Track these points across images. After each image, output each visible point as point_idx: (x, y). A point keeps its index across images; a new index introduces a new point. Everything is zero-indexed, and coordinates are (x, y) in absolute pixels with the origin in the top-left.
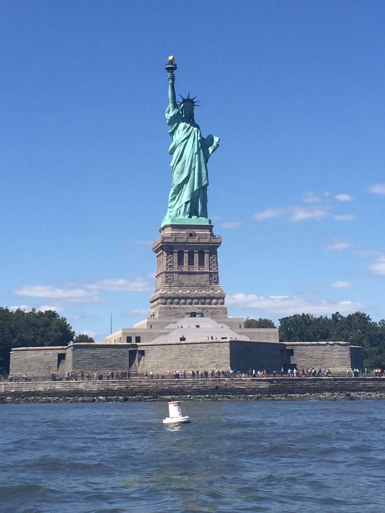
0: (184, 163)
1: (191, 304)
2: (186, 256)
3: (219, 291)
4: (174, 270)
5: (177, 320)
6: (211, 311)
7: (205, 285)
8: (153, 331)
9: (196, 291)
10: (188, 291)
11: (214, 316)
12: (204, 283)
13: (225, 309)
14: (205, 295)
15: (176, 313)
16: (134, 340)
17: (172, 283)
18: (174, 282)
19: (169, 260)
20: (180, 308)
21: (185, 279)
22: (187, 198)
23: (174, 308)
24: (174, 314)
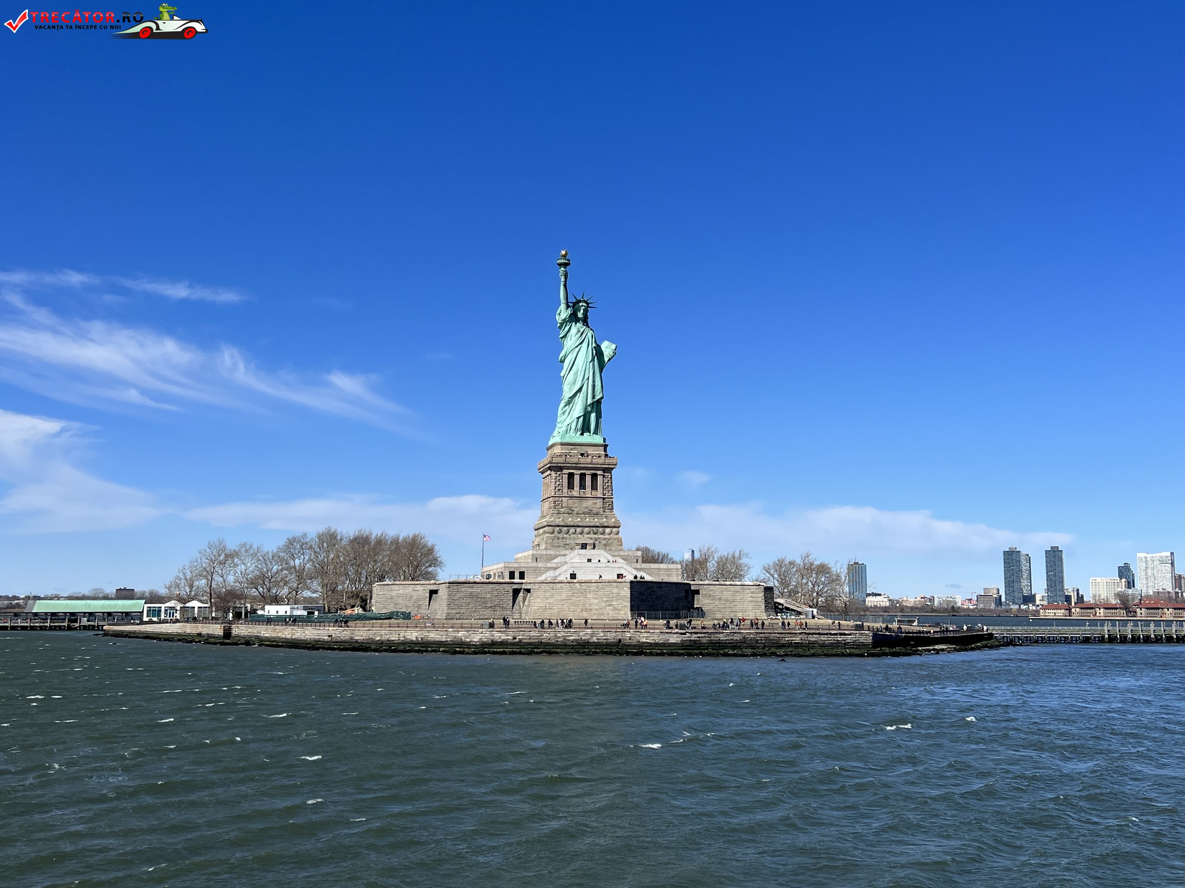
0: (576, 373)
1: (581, 534)
2: (577, 479)
3: (613, 520)
4: (564, 495)
5: (567, 552)
6: (605, 542)
7: (598, 512)
8: (540, 565)
9: (587, 520)
10: (579, 519)
11: (608, 548)
12: (597, 509)
13: (620, 540)
14: (597, 524)
15: (565, 545)
16: (517, 575)
17: (561, 510)
18: (564, 508)
19: (558, 483)
20: (570, 538)
21: (577, 506)
22: (580, 413)
23: (563, 538)
24: (563, 545)
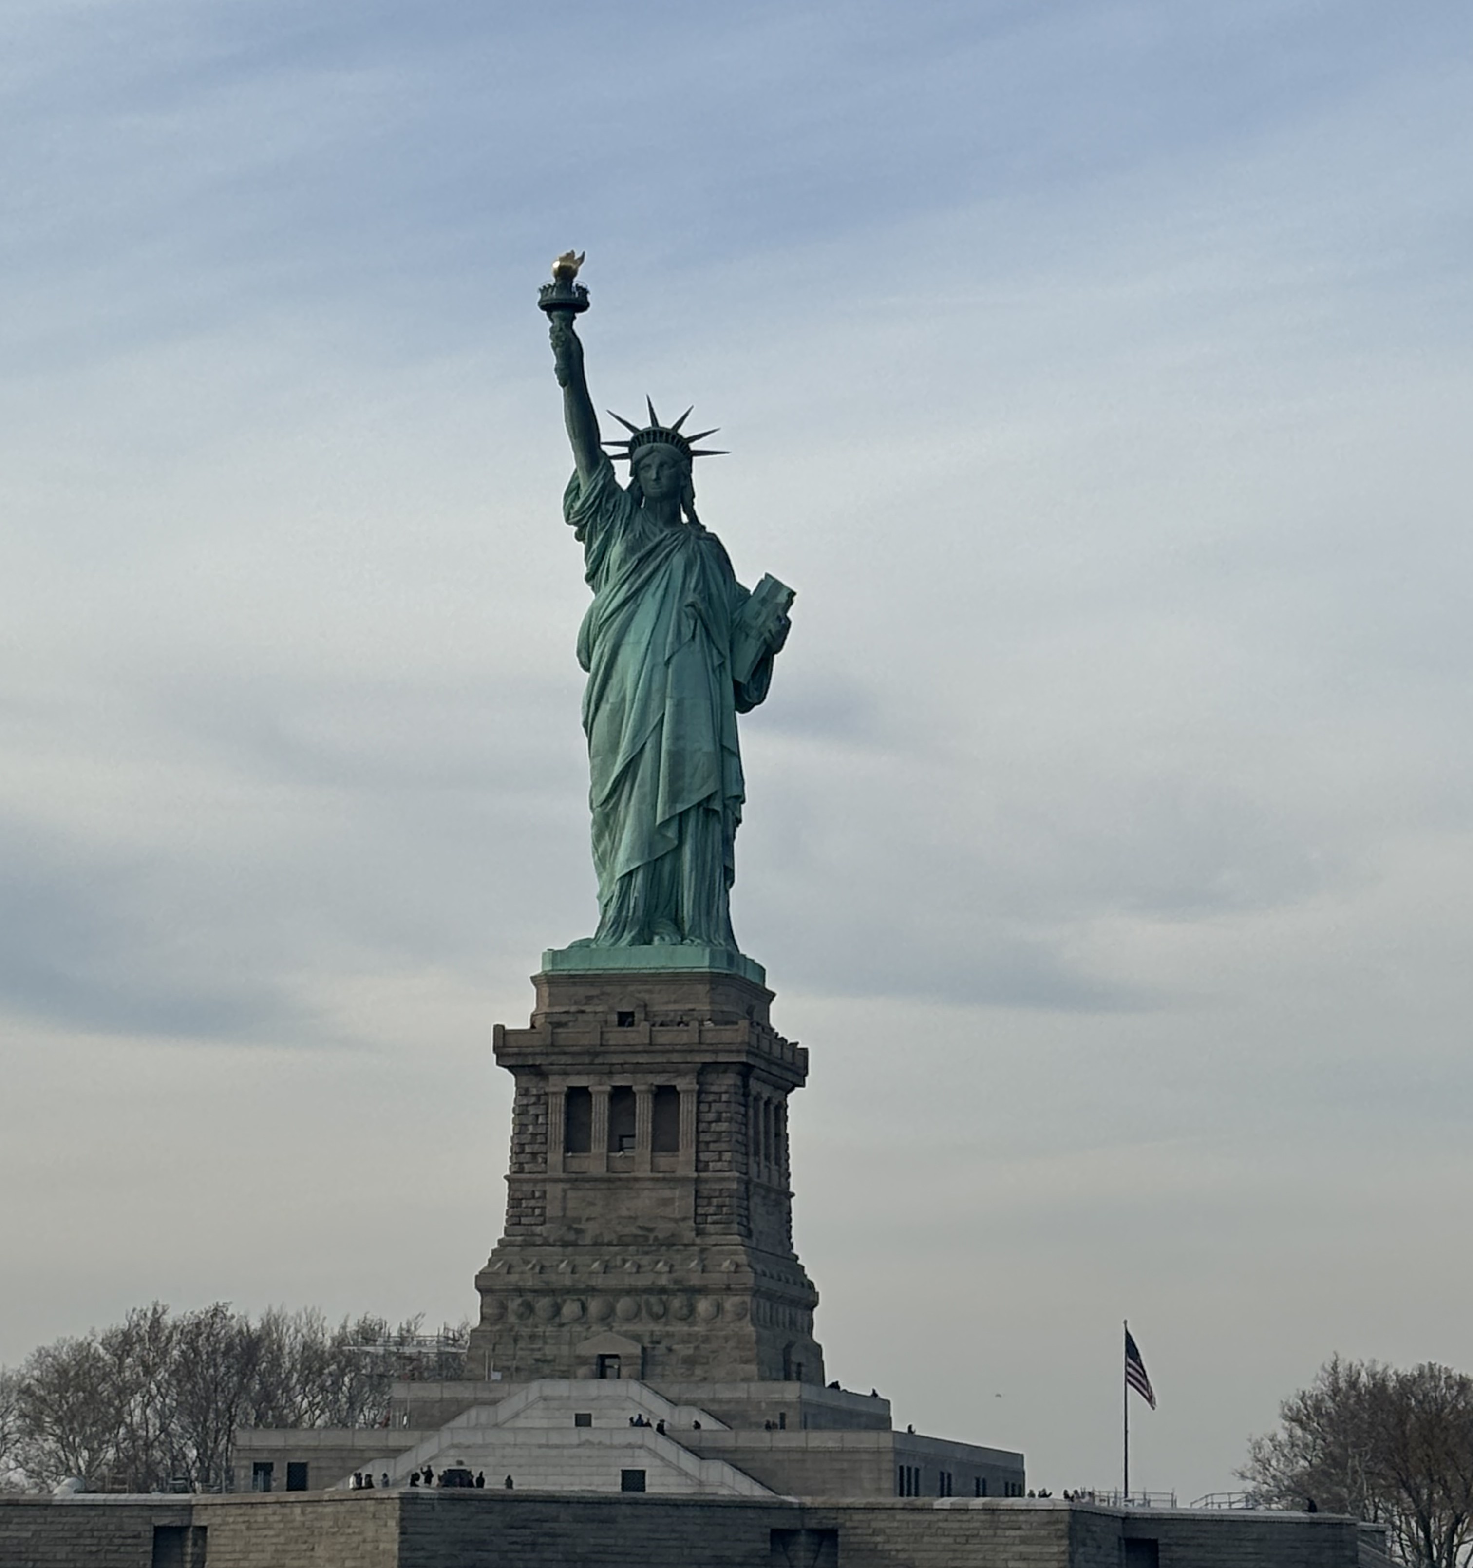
2: (600, 1107)
4: (550, 1174)
7: (673, 1235)
8: (362, 1438)
9: (630, 1265)
10: (599, 1265)
12: (672, 1225)
15: (537, 1360)
17: (538, 1229)
18: (548, 1225)
20: (559, 1337)
21: (597, 1213)
24: (531, 1362)
